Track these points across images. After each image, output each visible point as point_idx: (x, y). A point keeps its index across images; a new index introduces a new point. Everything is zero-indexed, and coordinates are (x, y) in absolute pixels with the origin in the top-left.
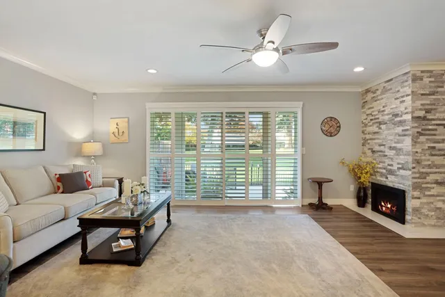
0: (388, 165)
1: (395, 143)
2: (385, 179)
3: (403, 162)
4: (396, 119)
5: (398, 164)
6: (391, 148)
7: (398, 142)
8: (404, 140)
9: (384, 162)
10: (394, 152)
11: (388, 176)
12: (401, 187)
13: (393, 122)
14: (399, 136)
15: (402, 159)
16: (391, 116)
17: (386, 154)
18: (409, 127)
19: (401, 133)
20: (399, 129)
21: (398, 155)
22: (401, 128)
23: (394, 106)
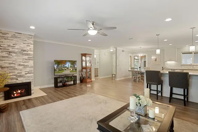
0: (18, 73)
1: (23, 63)
2: (15, 81)
3: (28, 71)
4: (24, 52)
5: (25, 72)
6: (20, 65)
7: (25, 62)
8: (29, 62)
9: (15, 72)
10: (23, 67)
11: (18, 78)
12: (28, 81)
13: (21, 53)
14: (26, 59)
15: (28, 69)
16: (20, 50)
17: (16, 68)
18: (32, 57)
19: (27, 58)
20: (26, 57)
21: (25, 68)
22: (27, 57)
23: (23, 46)
